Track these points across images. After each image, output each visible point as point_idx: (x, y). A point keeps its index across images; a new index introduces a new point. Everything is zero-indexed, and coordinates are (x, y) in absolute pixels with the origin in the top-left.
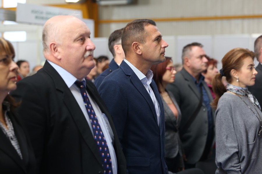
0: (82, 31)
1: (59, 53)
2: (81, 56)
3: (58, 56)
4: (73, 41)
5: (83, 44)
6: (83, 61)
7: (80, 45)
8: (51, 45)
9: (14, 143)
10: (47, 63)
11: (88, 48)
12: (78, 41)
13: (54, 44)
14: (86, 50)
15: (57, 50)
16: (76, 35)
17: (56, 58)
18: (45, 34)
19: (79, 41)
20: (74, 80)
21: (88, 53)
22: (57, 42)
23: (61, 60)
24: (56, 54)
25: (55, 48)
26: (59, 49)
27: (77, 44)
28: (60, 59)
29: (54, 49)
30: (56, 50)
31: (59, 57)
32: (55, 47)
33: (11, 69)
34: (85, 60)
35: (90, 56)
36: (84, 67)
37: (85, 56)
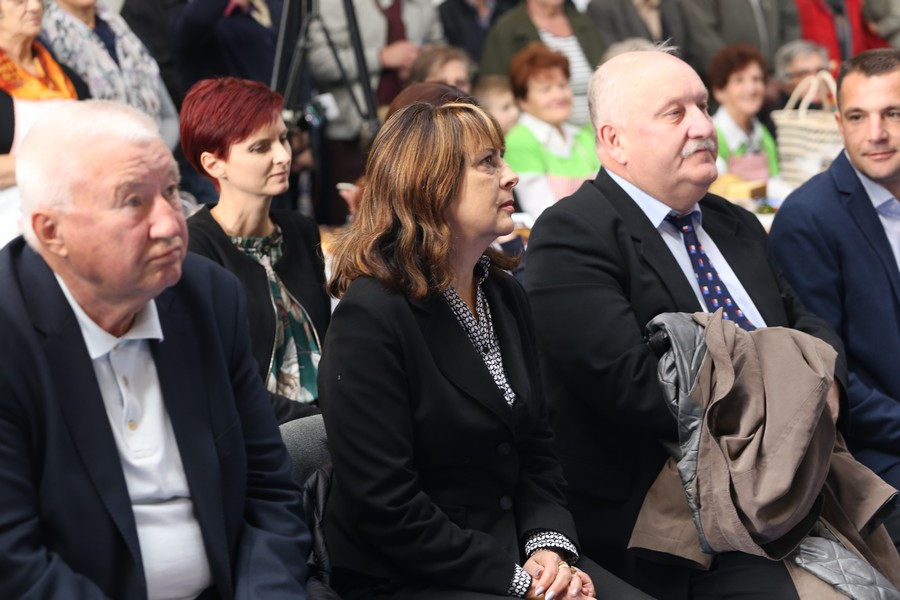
0: (677, 92)
1: (623, 148)
2: (673, 154)
3: (620, 156)
4: (653, 116)
5: (678, 122)
6: (680, 165)
7: (672, 126)
8: (605, 127)
10: (603, 172)
11: (692, 133)
12: (665, 115)
14: (687, 137)
15: (618, 143)
16: (660, 103)
17: (615, 161)
19: (668, 117)
20: (665, 210)
21: (692, 146)
24: (616, 152)
25: (614, 136)
27: (664, 125)
29: (612, 139)
30: (615, 142)
33: (504, 181)
34: (684, 163)
35: (697, 151)
36: (682, 181)
37: (685, 152)
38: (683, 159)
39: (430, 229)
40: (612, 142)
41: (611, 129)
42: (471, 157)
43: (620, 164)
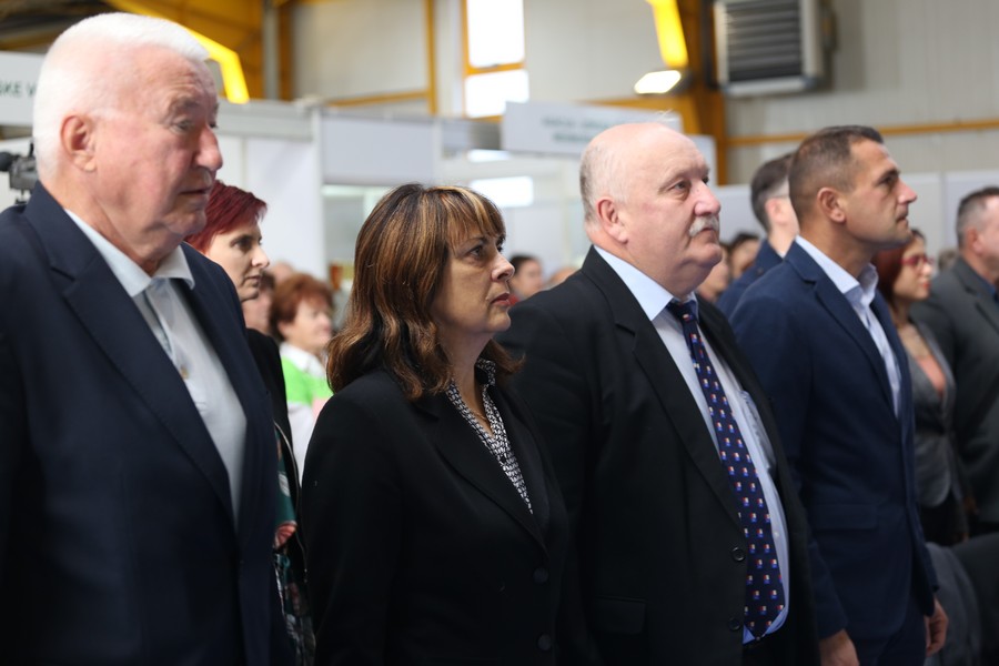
0: (681, 164)
1: (623, 225)
2: (680, 233)
3: (620, 233)
4: (658, 190)
5: (685, 198)
6: (687, 245)
7: (677, 201)
8: (604, 201)
9: (510, 470)
10: (593, 256)
11: (700, 209)
12: (670, 190)
14: (694, 215)
15: (617, 218)
16: (665, 176)
17: (614, 239)
18: (586, 175)
19: (673, 191)
20: (666, 298)
21: (699, 224)
22: (615, 196)
23: (629, 244)
24: (614, 229)
25: (613, 212)
26: (622, 215)
27: (669, 200)
28: (626, 242)
29: (610, 215)
30: (613, 219)
31: (622, 237)
32: (610, 210)
33: (496, 273)
34: (692, 243)
35: (705, 229)
36: (689, 262)
37: (691, 230)
38: (690, 238)
39: (417, 327)
40: (610, 218)
41: (610, 203)
42: (455, 249)
43: (620, 242)
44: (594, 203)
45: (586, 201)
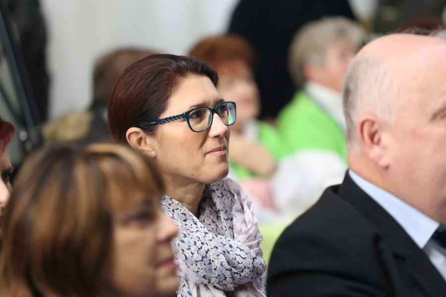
3: (380, 157)
4: (430, 116)
13: (373, 123)
17: (375, 163)
18: (352, 87)
23: (390, 171)
25: (375, 133)
26: (385, 138)
28: (387, 168)
29: (372, 137)
31: (384, 162)
32: (373, 130)
40: (372, 139)
43: (380, 167)
44: (357, 119)
45: (348, 115)
